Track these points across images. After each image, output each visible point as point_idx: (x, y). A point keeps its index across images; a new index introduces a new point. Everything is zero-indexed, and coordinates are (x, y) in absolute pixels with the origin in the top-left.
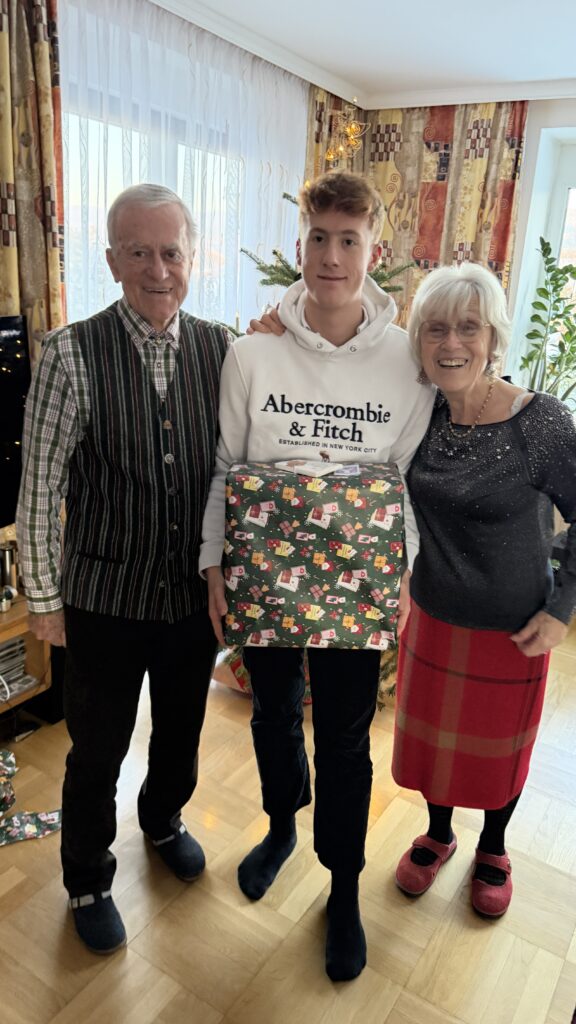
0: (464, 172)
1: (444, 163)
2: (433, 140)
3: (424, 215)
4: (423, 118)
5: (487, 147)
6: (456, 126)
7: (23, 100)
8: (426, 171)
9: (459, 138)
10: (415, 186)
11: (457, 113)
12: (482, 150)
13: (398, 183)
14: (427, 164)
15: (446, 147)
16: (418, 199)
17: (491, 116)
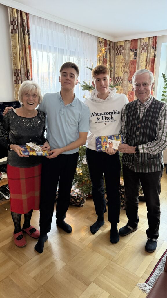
0: (141, 57)
1: (135, 54)
2: (132, 49)
3: (131, 69)
4: (129, 43)
5: (147, 49)
6: (138, 44)
7: (22, 49)
8: (131, 57)
9: (139, 48)
10: (128, 61)
11: (138, 41)
12: (146, 50)
13: (124, 61)
14: (131, 55)
15: (136, 50)
16: (129, 65)
17: (148, 41)
